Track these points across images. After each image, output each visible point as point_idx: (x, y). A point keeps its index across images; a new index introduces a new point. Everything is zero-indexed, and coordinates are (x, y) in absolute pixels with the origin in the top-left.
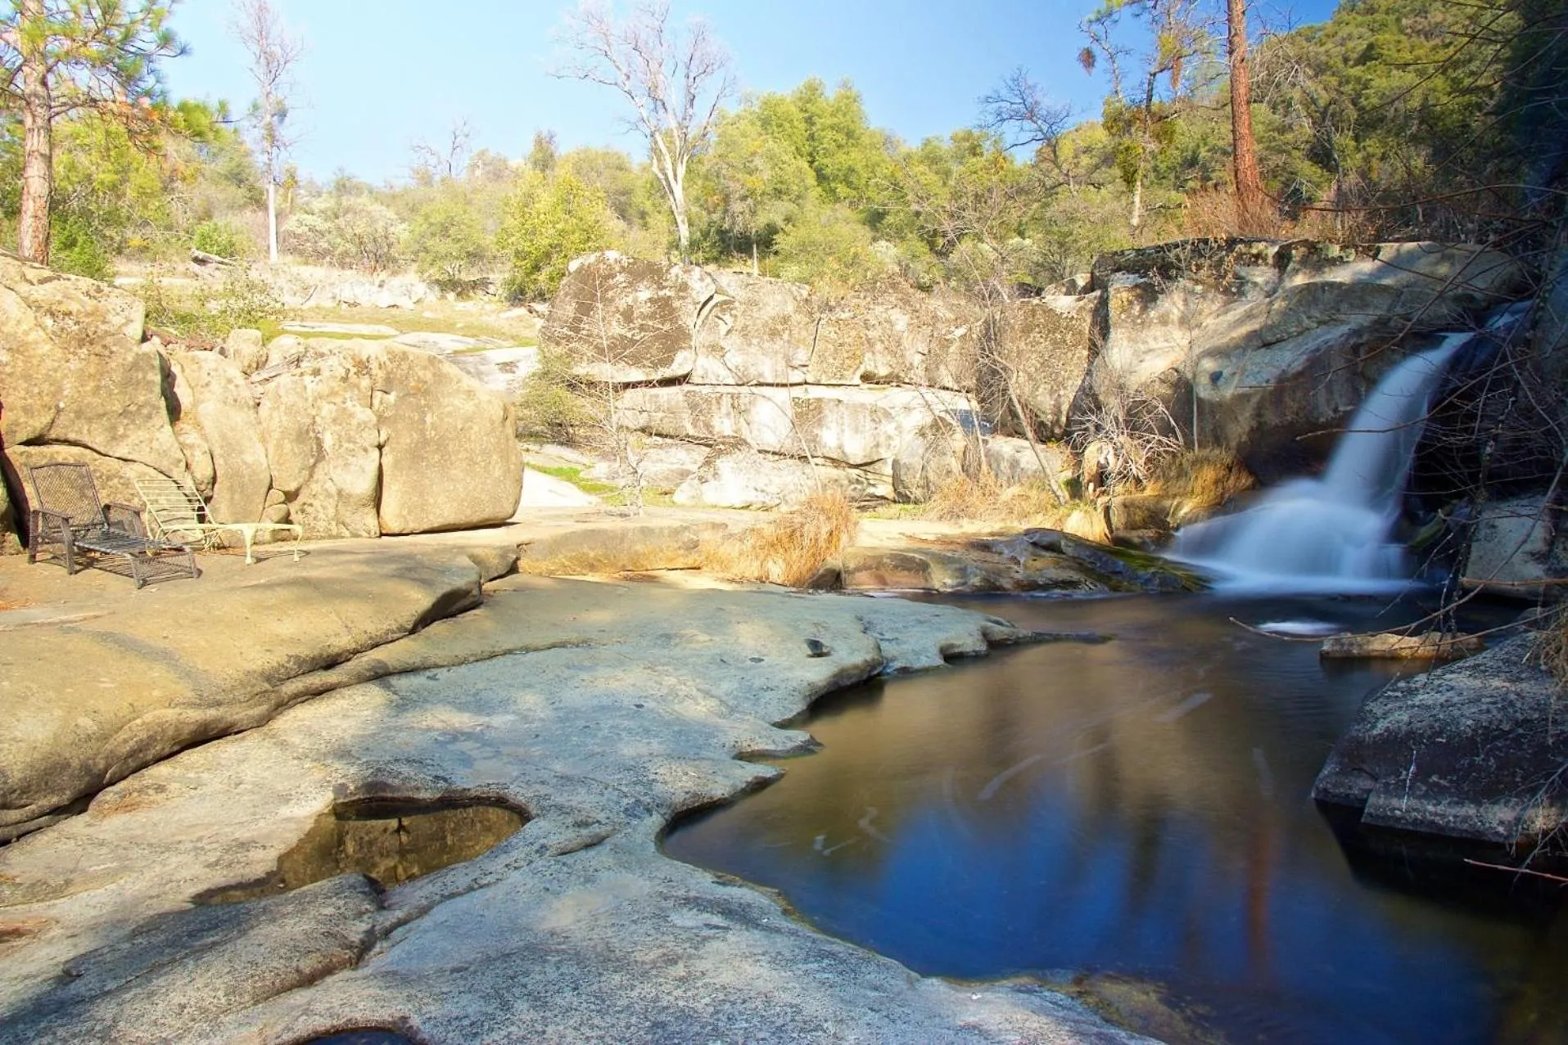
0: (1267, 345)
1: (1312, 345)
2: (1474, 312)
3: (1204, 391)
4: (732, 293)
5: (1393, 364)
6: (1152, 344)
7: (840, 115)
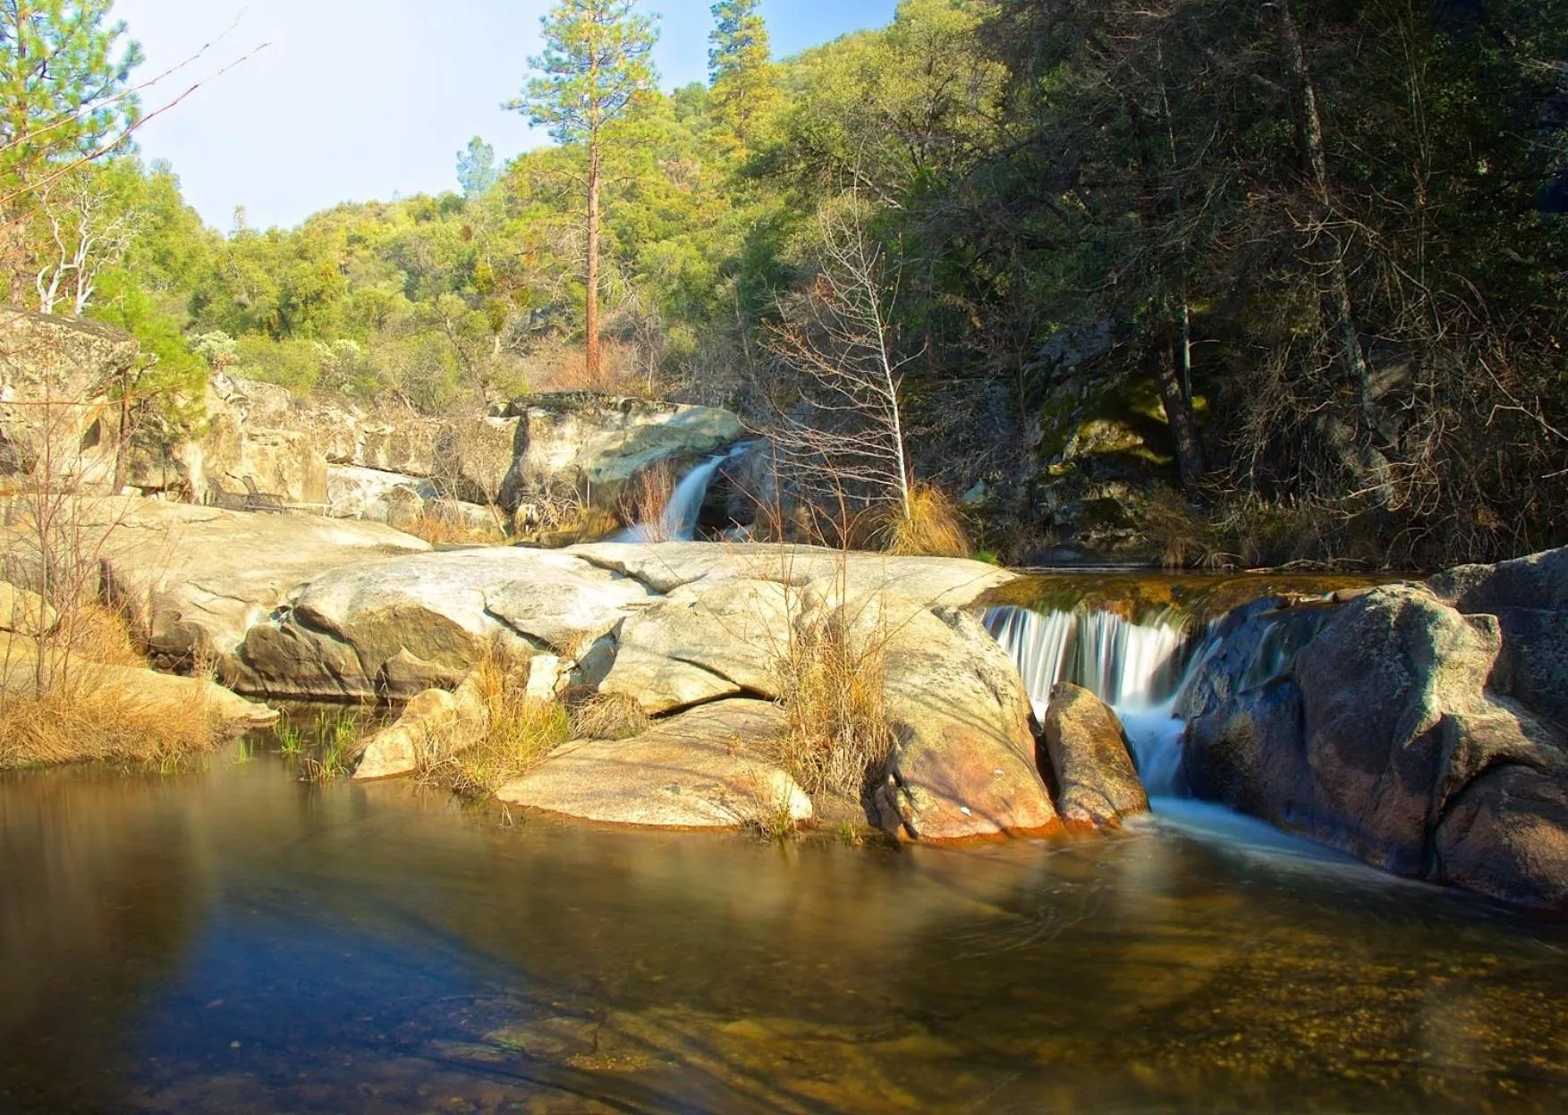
0: (624, 456)
1: (648, 458)
2: (723, 446)
3: (591, 478)
4: (245, 392)
5: (690, 470)
6: (555, 450)
7: (159, 198)
